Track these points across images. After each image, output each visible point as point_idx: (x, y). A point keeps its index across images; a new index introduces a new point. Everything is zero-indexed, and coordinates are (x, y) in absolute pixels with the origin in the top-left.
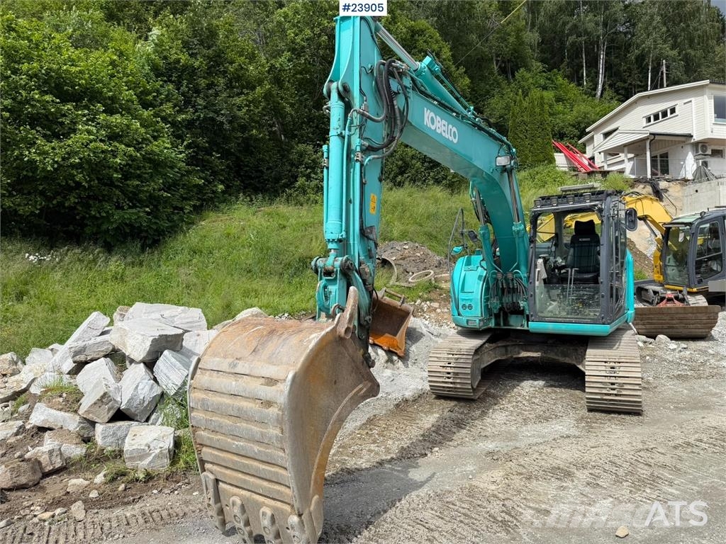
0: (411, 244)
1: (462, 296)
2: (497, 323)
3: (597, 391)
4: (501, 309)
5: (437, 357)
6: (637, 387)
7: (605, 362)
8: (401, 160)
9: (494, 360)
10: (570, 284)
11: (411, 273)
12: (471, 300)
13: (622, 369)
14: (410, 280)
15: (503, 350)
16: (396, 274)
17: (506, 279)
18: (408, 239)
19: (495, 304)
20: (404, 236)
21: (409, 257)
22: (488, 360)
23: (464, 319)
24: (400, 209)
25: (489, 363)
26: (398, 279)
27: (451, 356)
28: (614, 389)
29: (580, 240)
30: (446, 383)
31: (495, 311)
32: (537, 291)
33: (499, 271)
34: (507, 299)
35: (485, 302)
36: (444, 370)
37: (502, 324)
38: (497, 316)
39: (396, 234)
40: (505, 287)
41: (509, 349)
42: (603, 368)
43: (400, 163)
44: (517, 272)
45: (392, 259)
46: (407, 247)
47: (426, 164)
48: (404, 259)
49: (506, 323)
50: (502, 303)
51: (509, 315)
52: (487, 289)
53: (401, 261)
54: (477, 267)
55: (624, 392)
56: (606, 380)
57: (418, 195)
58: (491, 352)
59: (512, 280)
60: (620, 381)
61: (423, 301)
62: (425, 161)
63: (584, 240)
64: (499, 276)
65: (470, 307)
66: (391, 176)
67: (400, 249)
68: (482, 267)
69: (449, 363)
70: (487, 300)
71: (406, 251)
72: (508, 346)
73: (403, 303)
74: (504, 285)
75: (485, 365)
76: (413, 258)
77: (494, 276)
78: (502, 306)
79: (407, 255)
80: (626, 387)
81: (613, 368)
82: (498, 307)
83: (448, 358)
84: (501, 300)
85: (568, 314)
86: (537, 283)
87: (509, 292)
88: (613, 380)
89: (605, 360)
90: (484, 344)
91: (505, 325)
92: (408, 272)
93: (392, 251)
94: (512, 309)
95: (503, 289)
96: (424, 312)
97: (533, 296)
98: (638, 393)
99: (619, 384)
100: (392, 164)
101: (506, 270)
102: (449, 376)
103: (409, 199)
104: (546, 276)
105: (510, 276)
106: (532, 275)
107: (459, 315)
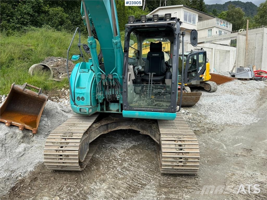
0: (62, 58)
1: (77, 91)
2: (102, 109)
3: (170, 164)
4: (104, 100)
5: (52, 142)
6: (197, 160)
7: (175, 141)
8: (61, 18)
9: (99, 136)
10: (150, 83)
11: (61, 74)
12: (83, 94)
13: (186, 147)
14: (60, 77)
15: (105, 127)
16: (52, 74)
17: (108, 79)
18: (62, 56)
19: (100, 96)
20: (60, 55)
21: (61, 65)
22: (95, 136)
23: (78, 108)
24: (58, 41)
25: (96, 138)
26: (54, 77)
27: (63, 141)
28: (181, 162)
29: (153, 55)
30: (59, 163)
31: (100, 101)
32: (129, 88)
33: (103, 73)
34: (109, 93)
35: (93, 95)
36: (57, 153)
37: (105, 109)
38: (102, 104)
39: (55, 53)
40: (107, 84)
41: (109, 126)
42: (174, 146)
43: (60, 20)
44: (115, 75)
45: (50, 66)
46: (60, 60)
47: (74, 23)
48: (58, 66)
49: (108, 108)
50: (105, 96)
51: (110, 103)
52: (95, 85)
53: (56, 67)
54: (89, 70)
55: (188, 164)
56: (177, 156)
57: (68, 35)
58: (97, 130)
59: (112, 80)
60: (185, 156)
61: (66, 89)
62: (74, 22)
63: (155, 55)
64: (103, 77)
65: (83, 99)
66: (55, 25)
67: (56, 61)
68: (92, 70)
69: (62, 147)
70: (95, 94)
71: (59, 62)
72: (108, 124)
73: (40, 93)
74: (107, 83)
75: (93, 140)
76: (63, 66)
77: (99, 76)
78: (105, 97)
79: (60, 64)
80: (189, 160)
81: (180, 145)
82: (102, 99)
83: (61, 143)
84: (104, 93)
85: (149, 105)
86: (129, 83)
87: (110, 88)
88: (181, 156)
89: (174, 139)
90: (93, 124)
91: (107, 110)
92: (60, 73)
93: (51, 61)
94: (111, 100)
95: (106, 86)
96: (66, 95)
97: (126, 92)
98: (198, 164)
99: (185, 158)
100: (56, 19)
101: (108, 73)
102: (61, 157)
103: (64, 37)
104: (134, 78)
105: (110, 77)
106: (125, 77)
107: (75, 104)
